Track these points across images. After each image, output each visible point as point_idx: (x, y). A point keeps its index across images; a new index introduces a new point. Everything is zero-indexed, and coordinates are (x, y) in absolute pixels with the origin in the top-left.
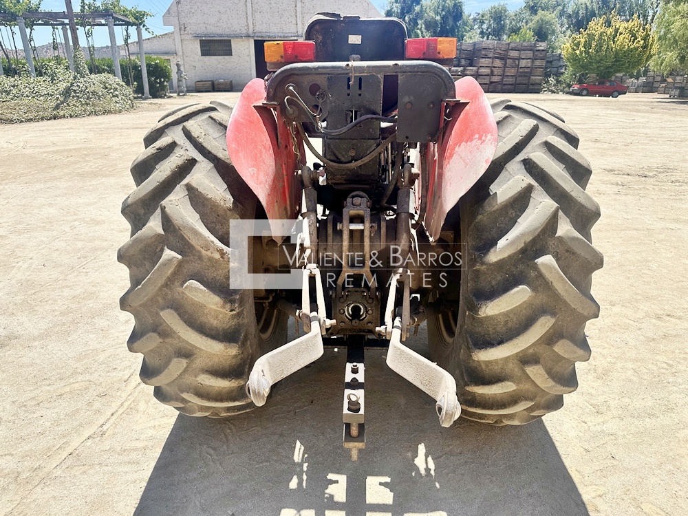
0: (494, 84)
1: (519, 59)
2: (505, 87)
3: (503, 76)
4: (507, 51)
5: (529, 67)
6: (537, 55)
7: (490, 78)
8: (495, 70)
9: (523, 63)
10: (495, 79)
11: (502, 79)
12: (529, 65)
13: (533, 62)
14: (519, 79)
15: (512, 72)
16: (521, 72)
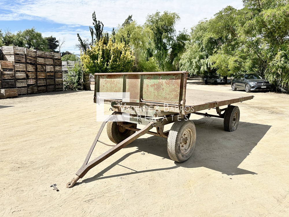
0: (31, 87)
1: (45, 65)
2: (40, 88)
3: (36, 78)
4: (36, 57)
5: (52, 72)
6: (56, 62)
7: (27, 82)
8: (30, 74)
9: (49, 68)
10: (31, 82)
11: (36, 82)
12: (53, 70)
13: (54, 68)
14: (48, 81)
15: (42, 76)
16: (48, 76)
